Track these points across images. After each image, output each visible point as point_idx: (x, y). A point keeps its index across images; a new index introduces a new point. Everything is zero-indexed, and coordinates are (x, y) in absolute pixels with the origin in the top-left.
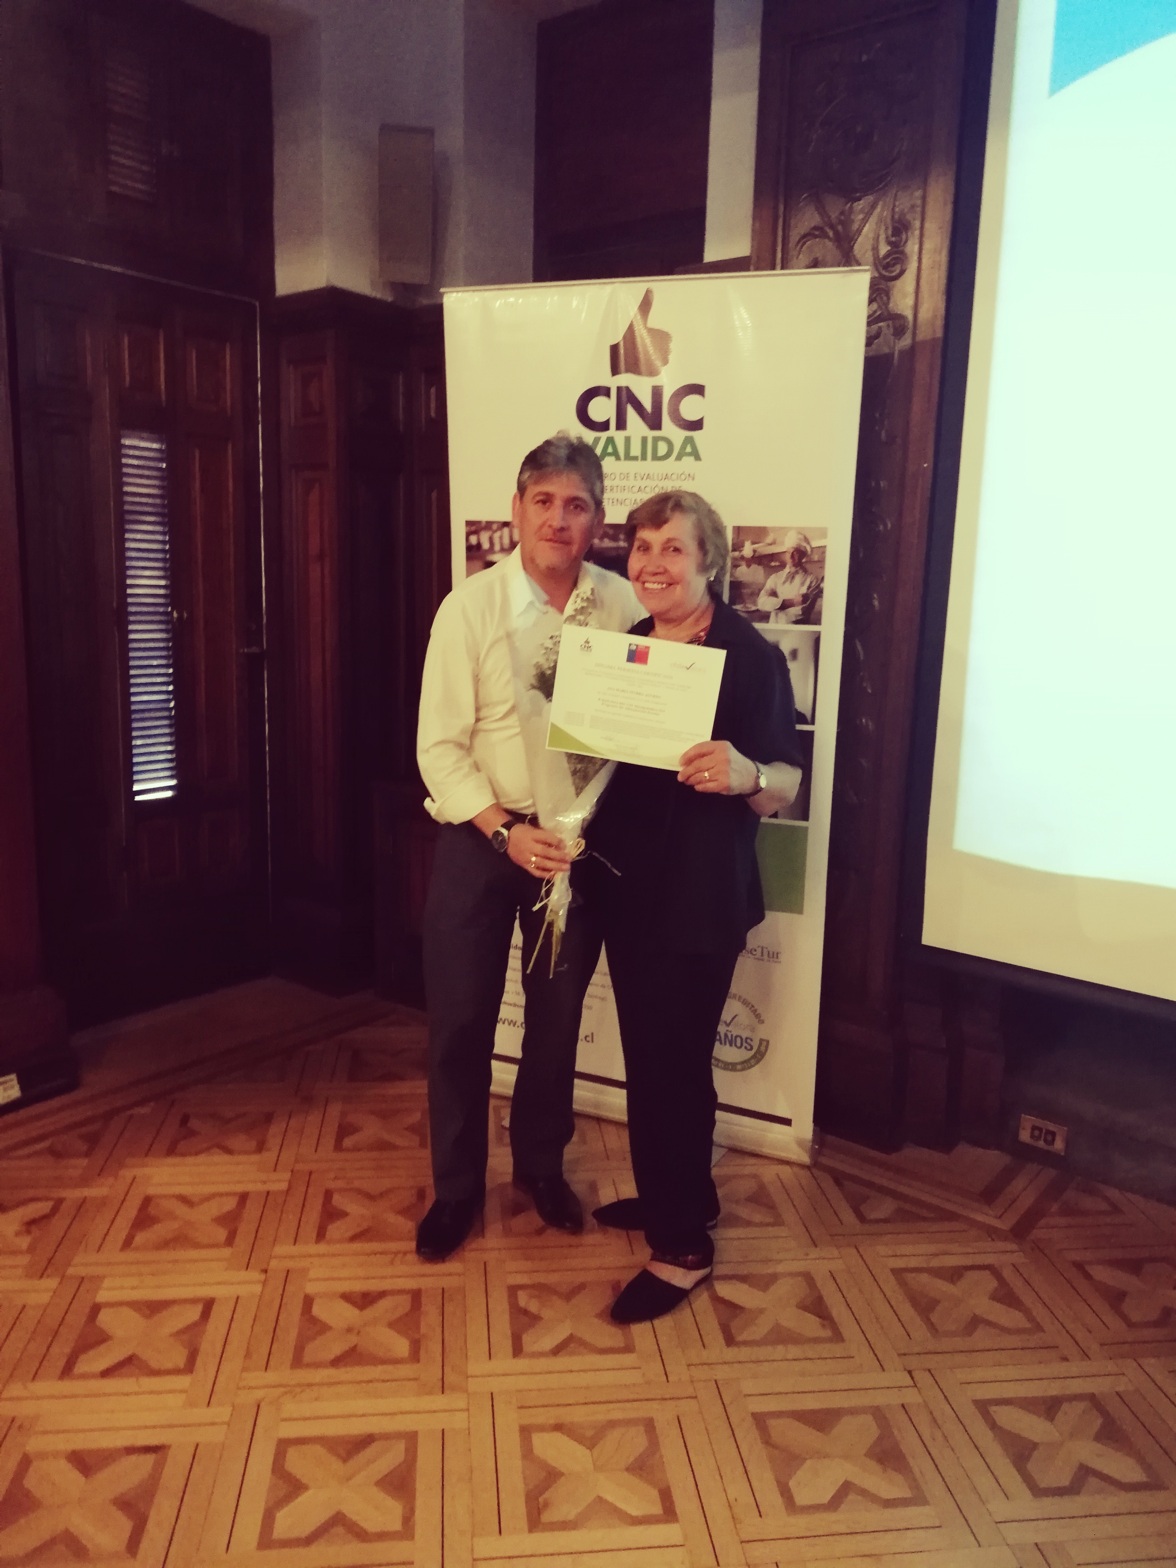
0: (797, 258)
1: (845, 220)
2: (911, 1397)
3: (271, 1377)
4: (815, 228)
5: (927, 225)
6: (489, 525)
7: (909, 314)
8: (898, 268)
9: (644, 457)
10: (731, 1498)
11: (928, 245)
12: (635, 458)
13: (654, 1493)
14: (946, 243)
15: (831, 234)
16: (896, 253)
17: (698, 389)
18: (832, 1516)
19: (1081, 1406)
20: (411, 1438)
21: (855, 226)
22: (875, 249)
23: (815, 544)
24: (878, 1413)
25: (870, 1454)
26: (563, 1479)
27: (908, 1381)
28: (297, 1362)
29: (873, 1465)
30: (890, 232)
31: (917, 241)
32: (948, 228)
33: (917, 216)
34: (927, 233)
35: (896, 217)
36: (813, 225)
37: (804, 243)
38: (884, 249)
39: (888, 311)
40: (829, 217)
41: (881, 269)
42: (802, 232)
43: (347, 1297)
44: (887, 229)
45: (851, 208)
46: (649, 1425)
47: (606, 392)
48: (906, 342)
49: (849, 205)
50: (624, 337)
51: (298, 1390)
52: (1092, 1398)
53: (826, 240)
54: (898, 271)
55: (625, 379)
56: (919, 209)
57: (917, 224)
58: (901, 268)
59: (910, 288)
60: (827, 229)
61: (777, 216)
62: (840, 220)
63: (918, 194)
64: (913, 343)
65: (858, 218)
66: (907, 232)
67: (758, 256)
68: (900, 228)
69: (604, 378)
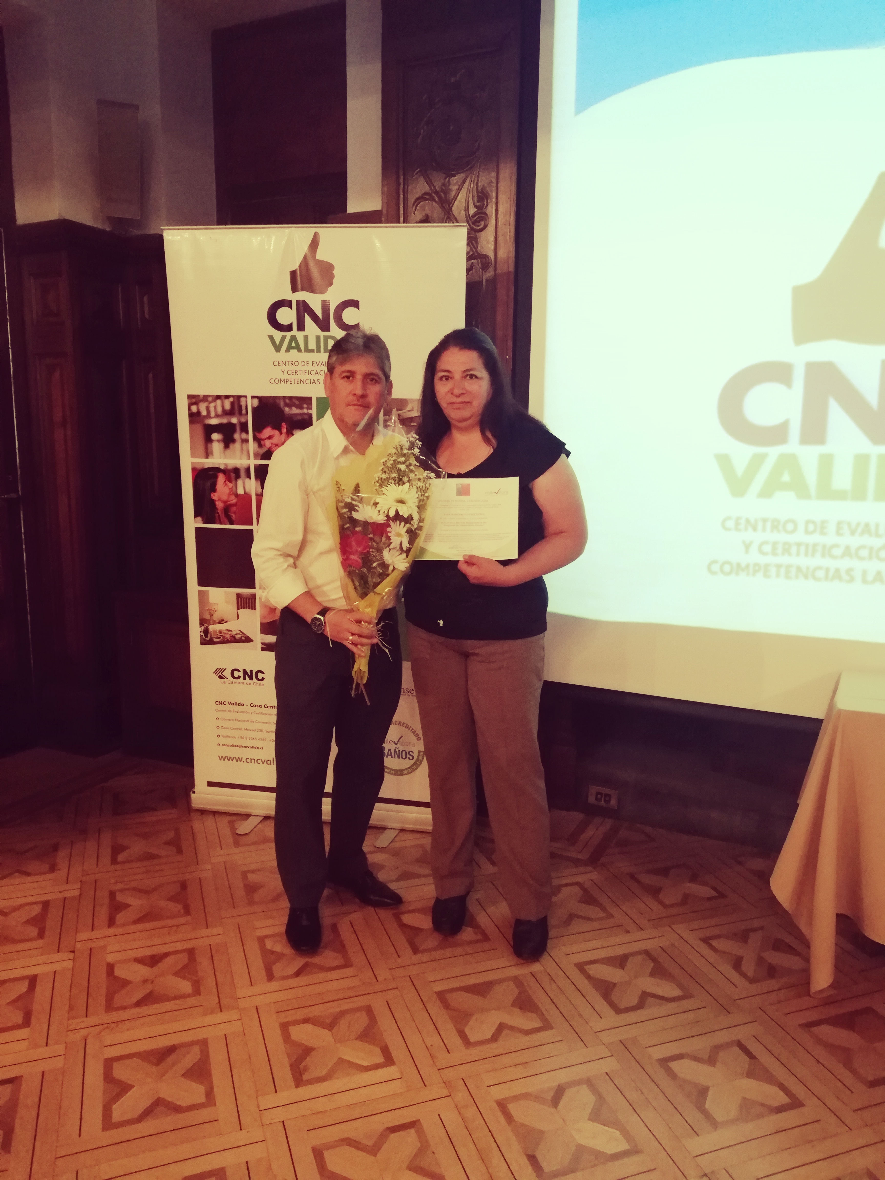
0: (414, 214)
1: (446, 190)
2: (536, 968)
3: (92, 1020)
4: (425, 194)
5: (500, 196)
6: (205, 398)
7: (491, 255)
8: (483, 223)
9: (318, 350)
10: (429, 1045)
11: (501, 210)
12: (312, 351)
13: (378, 1050)
14: (513, 209)
15: (437, 199)
16: (482, 213)
17: (355, 304)
18: (494, 1045)
19: (640, 958)
20: (204, 1044)
21: (453, 194)
22: (467, 210)
25: (514, 1004)
26: (313, 1053)
28: (109, 1007)
29: (517, 1010)
30: (476, 199)
31: (494, 206)
32: (514, 197)
33: (493, 189)
34: (501, 201)
35: (480, 189)
36: (423, 192)
37: (419, 203)
38: (472, 210)
39: (478, 253)
40: (434, 187)
41: (471, 224)
42: (417, 196)
43: (138, 960)
44: (473, 196)
45: (449, 181)
46: (369, 1010)
47: (288, 304)
48: (489, 274)
49: (447, 179)
50: (300, 266)
51: (113, 1025)
52: (646, 953)
53: (434, 203)
54: (482, 226)
55: (302, 295)
56: (494, 185)
57: (494, 194)
58: (485, 224)
59: (492, 238)
60: (433, 194)
61: (399, 184)
62: (442, 189)
63: (493, 174)
64: (495, 274)
65: (454, 188)
66: (487, 199)
67: (387, 211)
68: (482, 197)
69: (287, 294)
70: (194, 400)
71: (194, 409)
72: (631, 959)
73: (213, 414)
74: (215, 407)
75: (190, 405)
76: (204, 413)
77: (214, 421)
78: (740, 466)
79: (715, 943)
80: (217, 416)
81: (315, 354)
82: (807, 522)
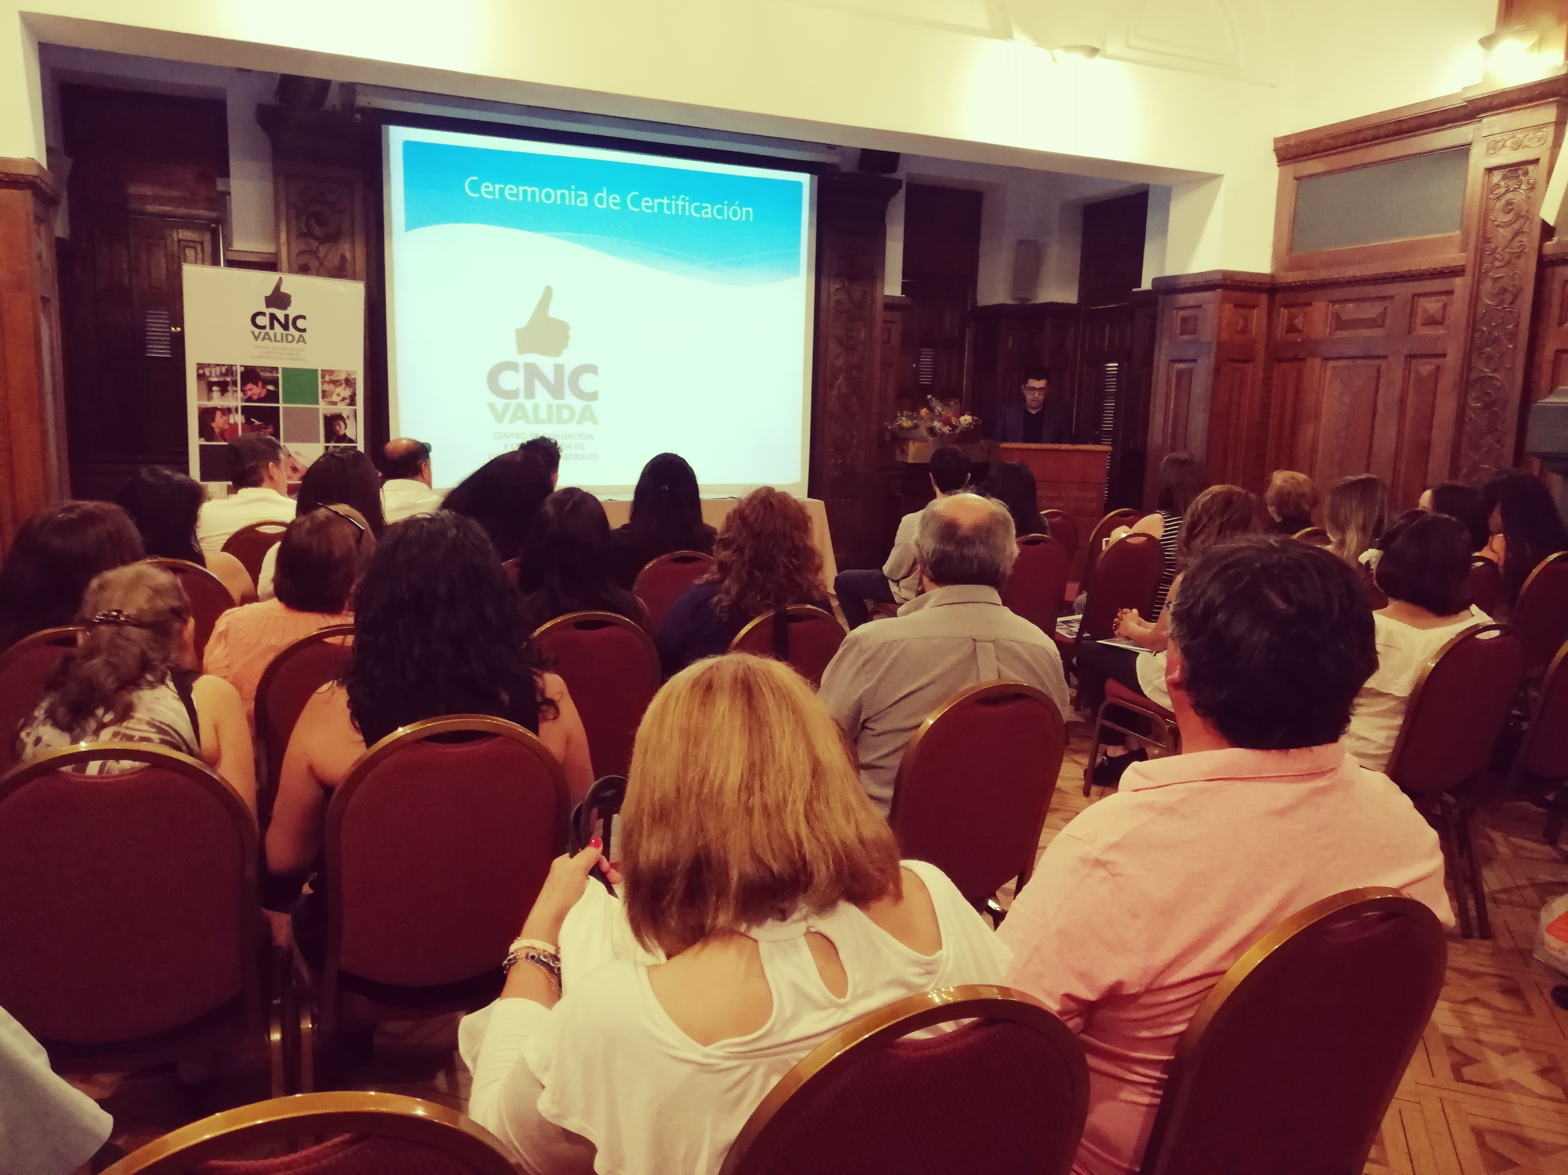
6: (209, 365)
9: (282, 341)
12: (279, 341)
17: (304, 317)
23: (353, 377)
47: (263, 314)
50: (272, 294)
55: (273, 310)
69: (263, 308)
70: (200, 366)
71: (201, 371)
73: (213, 375)
74: (215, 371)
75: (198, 369)
76: (208, 374)
77: (215, 379)
78: (499, 409)
80: (216, 376)
81: (280, 343)
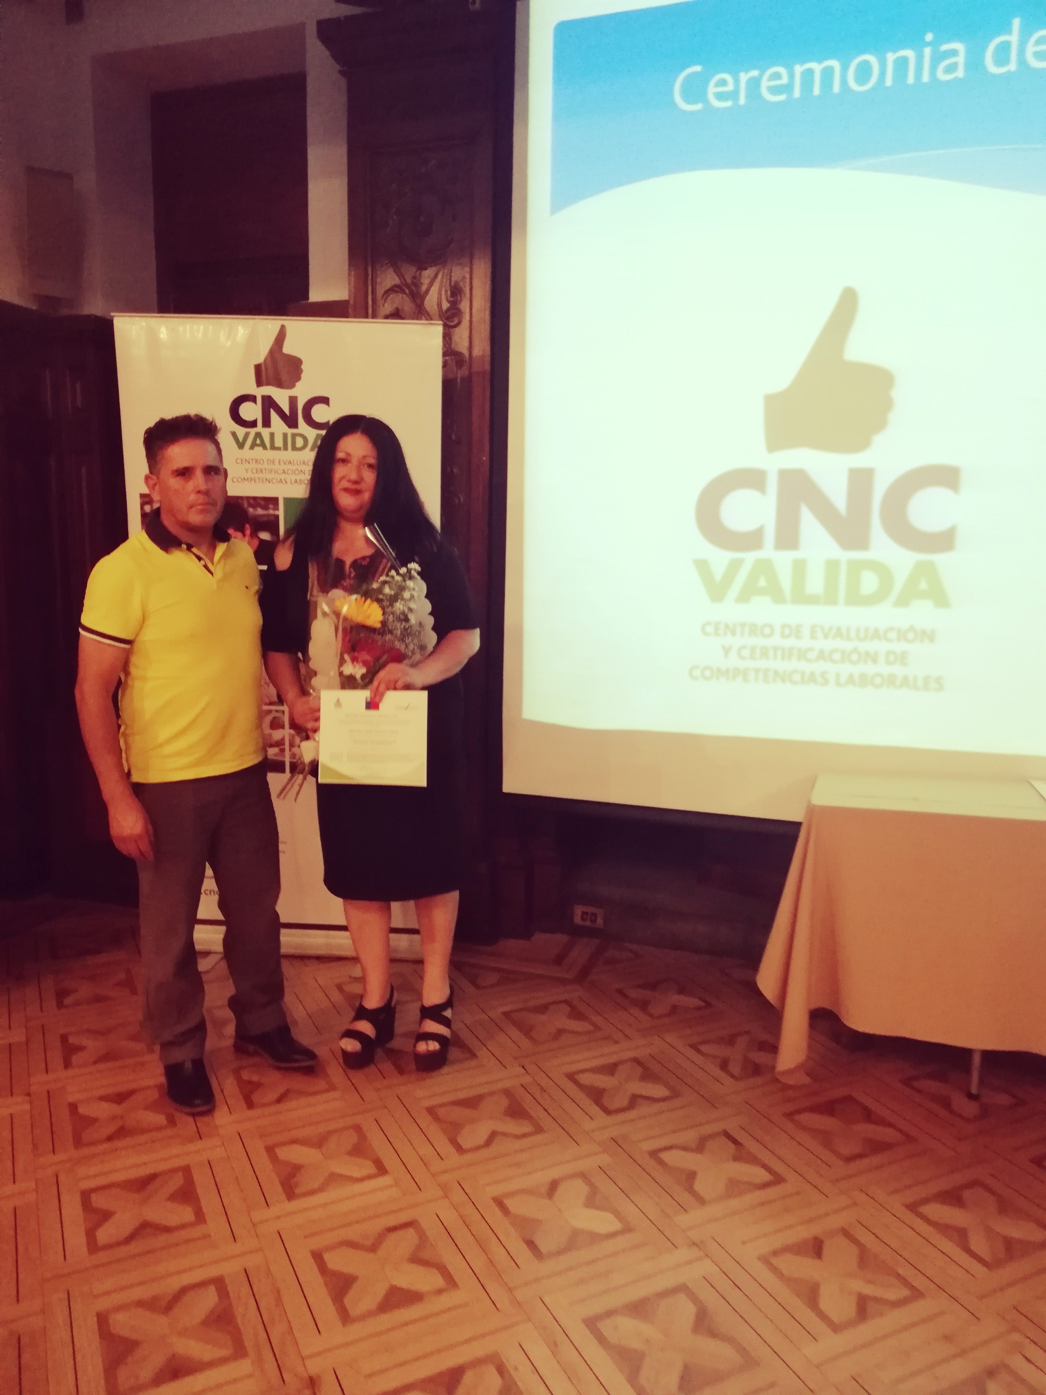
0: (384, 306)
1: (416, 283)
2: (527, 1080)
3: (61, 1156)
4: (396, 286)
5: (474, 293)
7: (465, 352)
8: (456, 321)
9: (286, 448)
10: (421, 1154)
11: (476, 305)
12: (279, 449)
13: (369, 1163)
14: (488, 305)
15: (407, 291)
16: (455, 309)
17: (325, 401)
18: (488, 1150)
19: (629, 1065)
20: (187, 1170)
21: (424, 288)
22: (439, 305)
24: (507, 1093)
25: (505, 1114)
26: (304, 1168)
27: (524, 1071)
28: (79, 1144)
29: (508, 1119)
30: (449, 292)
31: (468, 302)
32: (488, 295)
33: (467, 284)
34: (474, 298)
35: (452, 284)
36: (393, 284)
37: (389, 296)
38: (445, 305)
39: (453, 350)
40: (405, 279)
41: (445, 321)
42: (387, 288)
44: (446, 291)
45: (420, 274)
46: (358, 1128)
47: (253, 399)
48: (464, 372)
49: (418, 273)
50: (266, 360)
51: (85, 1160)
53: (404, 295)
55: (268, 390)
56: (468, 281)
57: (468, 291)
58: (459, 319)
59: (466, 334)
60: (404, 288)
61: (367, 275)
62: (413, 282)
63: (467, 269)
64: (470, 373)
65: (426, 282)
66: (460, 294)
67: (355, 302)
68: (456, 292)
69: (251, 387)
72: (620, 1067)
78: (718, 572)
79: (703, 1048)
81: (281, 452)
82: (784, 626)
